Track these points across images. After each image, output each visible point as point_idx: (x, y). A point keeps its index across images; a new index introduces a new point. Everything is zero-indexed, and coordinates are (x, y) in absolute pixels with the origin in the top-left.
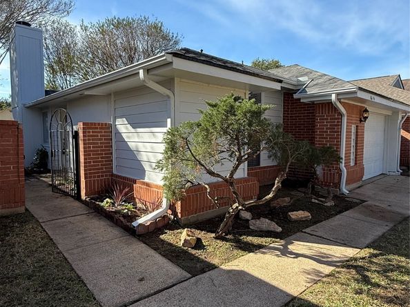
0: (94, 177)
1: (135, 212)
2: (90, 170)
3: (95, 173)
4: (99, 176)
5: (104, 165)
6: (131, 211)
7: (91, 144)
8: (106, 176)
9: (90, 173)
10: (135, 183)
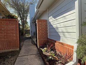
0: (42, 39)
1: (56, 58)
2: (40, 36)
3: (42, 38)
4: (43, 39)
5: (45, 35)
6: (54, 57)
7: (40, 27)
8: (46, 39)
9: (40, 38)
10: (56, 42)
